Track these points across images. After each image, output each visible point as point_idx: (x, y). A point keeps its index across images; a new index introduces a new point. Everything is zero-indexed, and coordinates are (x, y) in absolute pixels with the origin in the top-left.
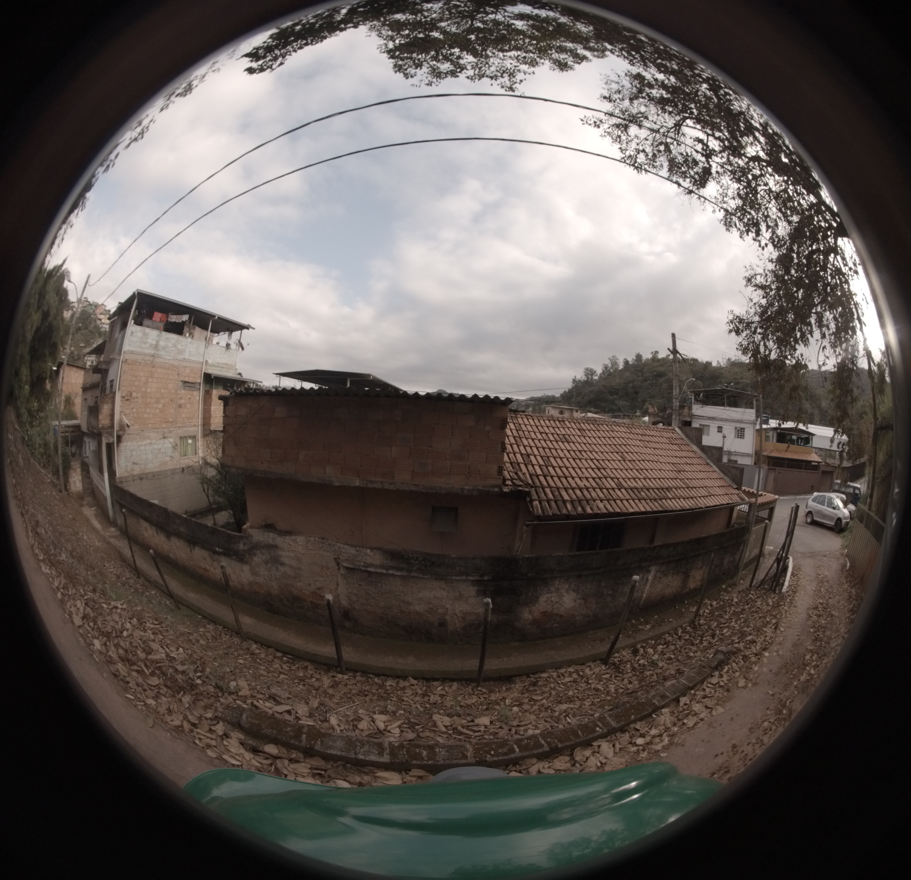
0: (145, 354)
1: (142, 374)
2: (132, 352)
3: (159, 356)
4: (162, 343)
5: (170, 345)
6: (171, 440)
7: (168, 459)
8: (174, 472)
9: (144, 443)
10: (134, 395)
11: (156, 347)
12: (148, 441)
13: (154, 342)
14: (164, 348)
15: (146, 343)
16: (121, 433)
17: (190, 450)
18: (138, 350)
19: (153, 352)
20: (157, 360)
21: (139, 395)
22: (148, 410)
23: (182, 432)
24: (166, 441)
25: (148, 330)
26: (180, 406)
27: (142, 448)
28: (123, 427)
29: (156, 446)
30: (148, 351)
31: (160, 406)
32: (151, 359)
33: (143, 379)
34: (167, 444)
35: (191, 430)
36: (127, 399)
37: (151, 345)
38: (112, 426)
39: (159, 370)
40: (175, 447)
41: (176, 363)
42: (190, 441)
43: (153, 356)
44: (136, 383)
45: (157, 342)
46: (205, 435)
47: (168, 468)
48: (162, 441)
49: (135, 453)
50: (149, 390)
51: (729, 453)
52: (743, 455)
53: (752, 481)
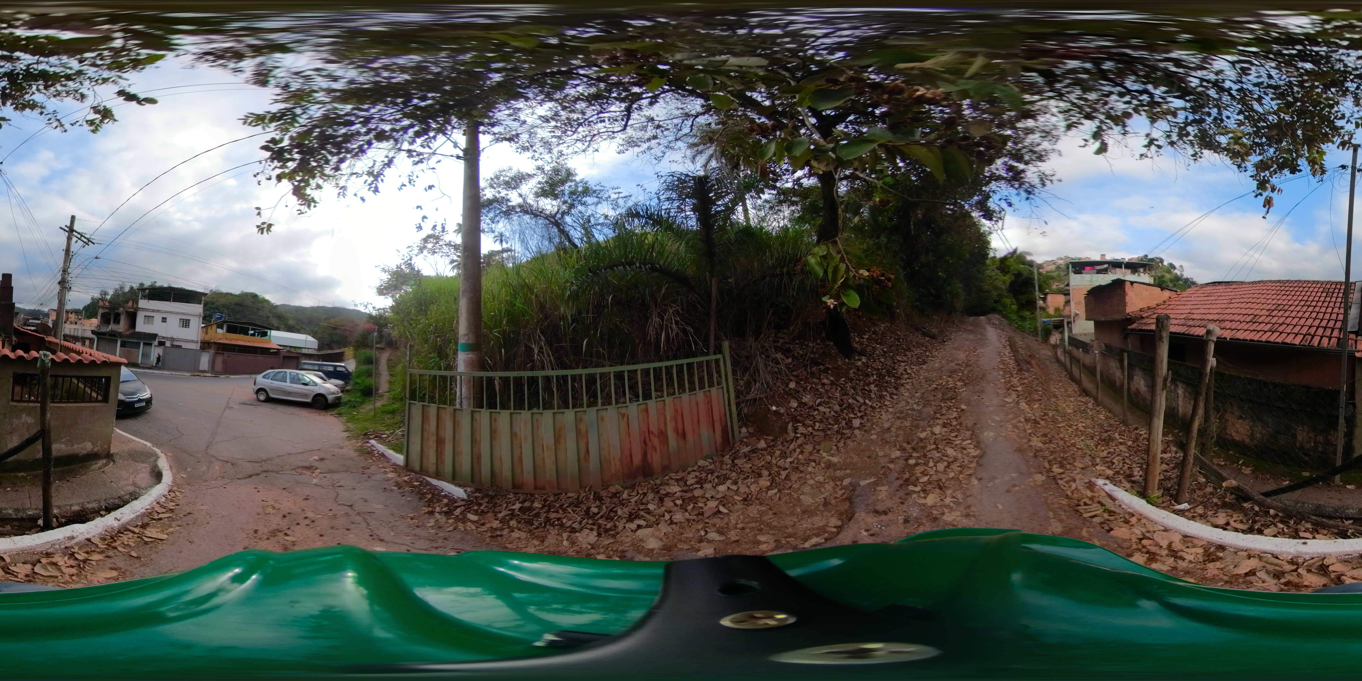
0: (1085, 285)
2: (1077, 285)
5: (1100, 279)
18: (1080, 284)
51: (172, 339)
52: (187, 341)
53: (197, 362)
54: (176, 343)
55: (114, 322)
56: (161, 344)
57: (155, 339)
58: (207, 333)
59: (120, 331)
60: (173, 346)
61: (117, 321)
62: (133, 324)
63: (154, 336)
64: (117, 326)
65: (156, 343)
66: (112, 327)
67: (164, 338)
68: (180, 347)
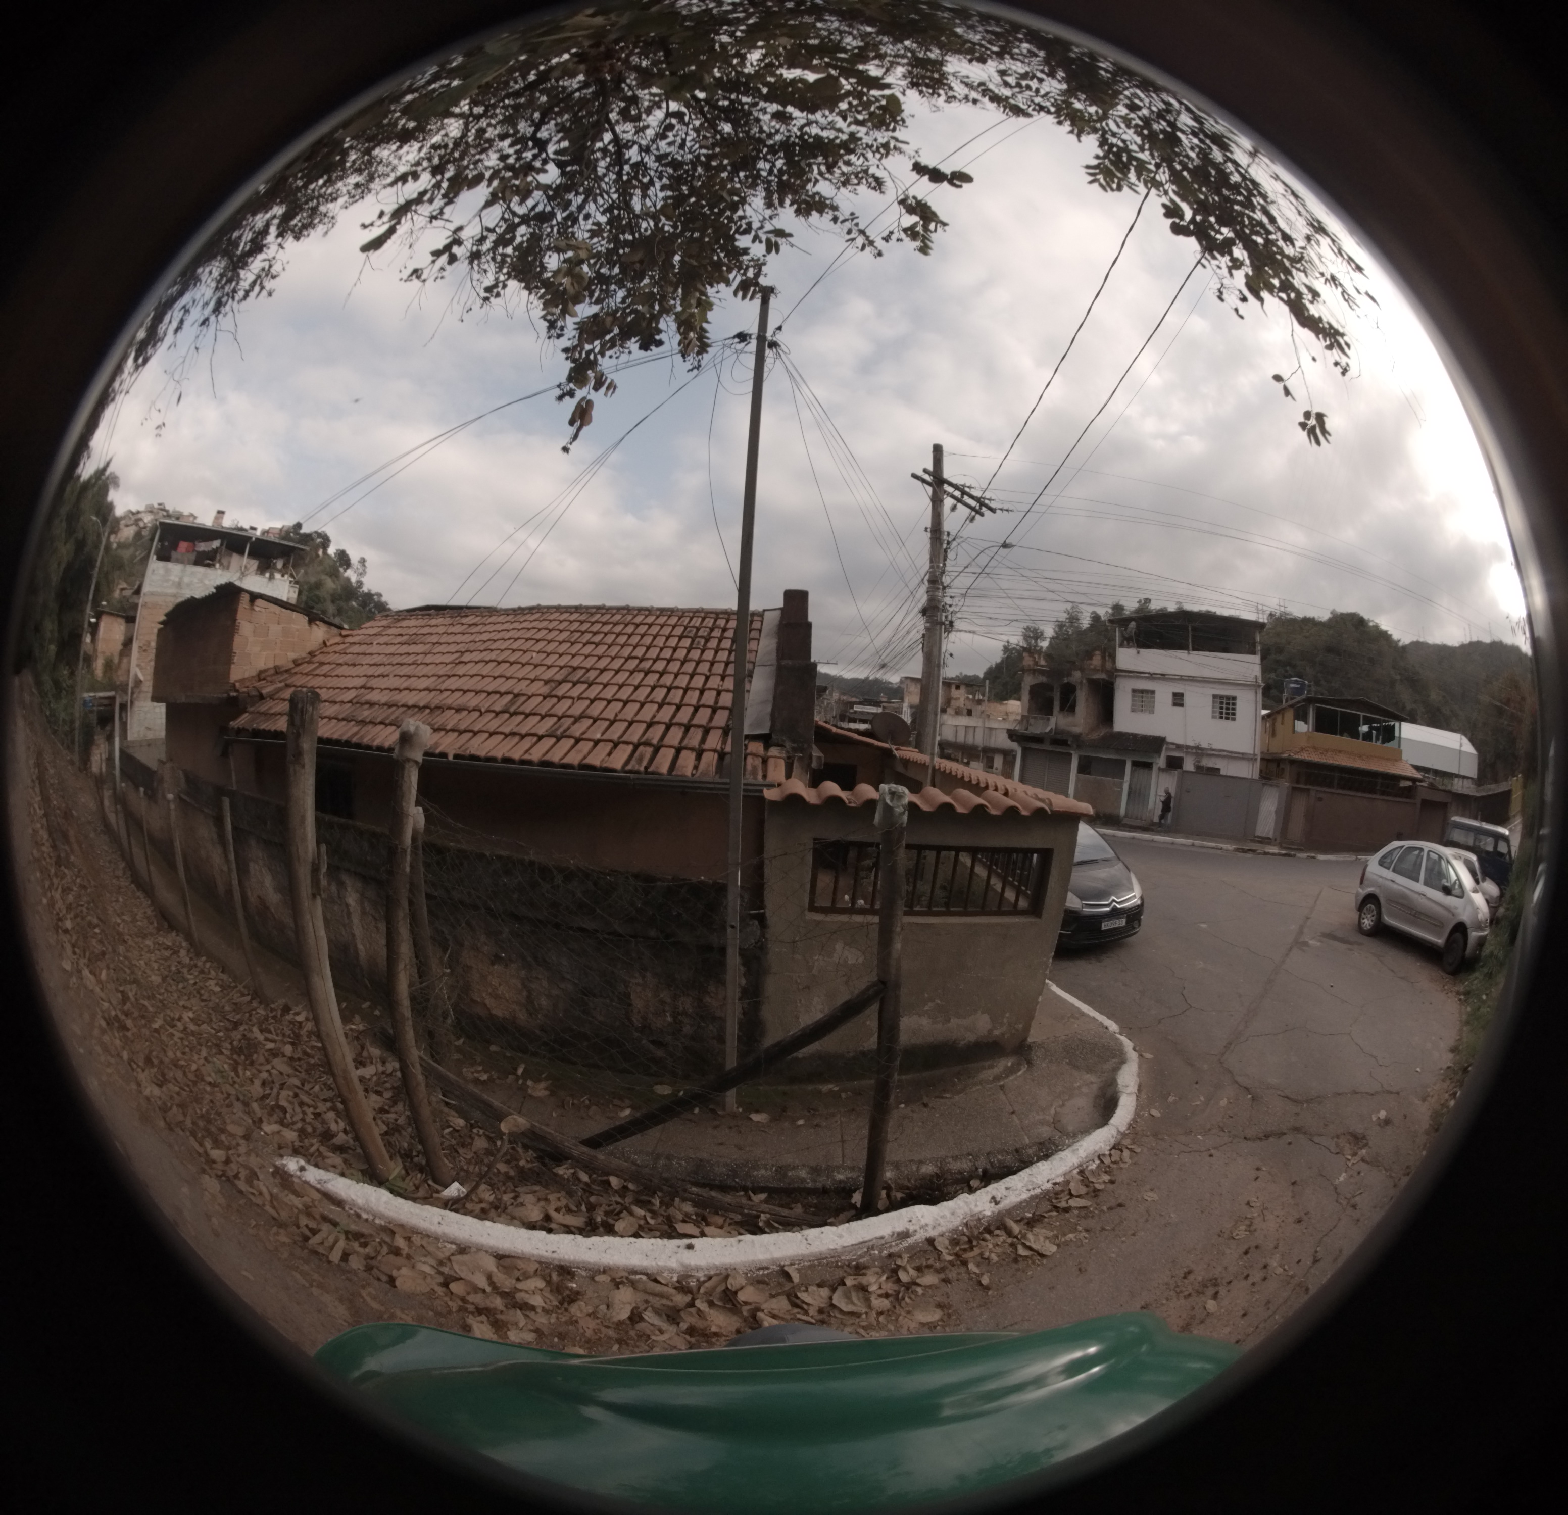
0: (166, 595)
2: (152, 594)
4: (186, 580)
5: (196, 581)
11: (178, 584)
13: (177, 580)
14: (189, 585)
15: (168, 581)
16: (135, 691)
18: (159, 590)
19: (175, 591)
25: (172, 565)
28: (138, 683)
30: (168, 591)
37: (172, 582)
38: (127, 682)
43: (175, 596)
45: (181, 578)
51: (1198, 751)
52: (1232, 756)
53: (1252, 814)
54: (1207, 762)
55: (1062, 709)
56: (1174, 764)
57: (1158, 752)
58: (1273, 734)
59: (1077, 730)
60: (1200, 769)
61: (1068, 706)
62: (1107, 714)
63: (1156, 743)
64: (1070, 719)
65: (1161, 762)
66: (1057, 721)
67: (1179, 747)
68: (1214, 771)
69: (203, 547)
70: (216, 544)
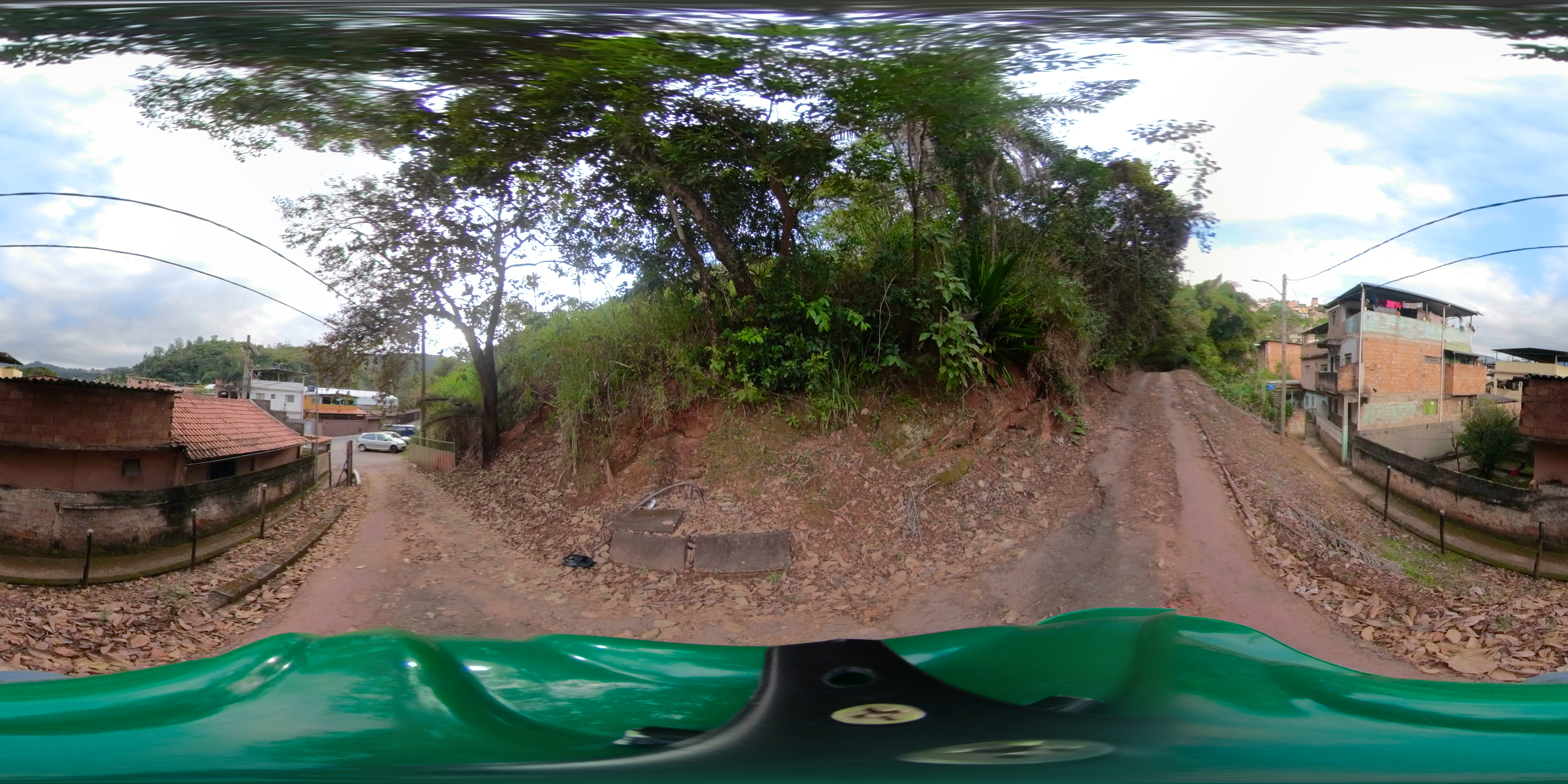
0: (1385, 334)
1: (1385, 350)
2: (1371, 332)
3: (1401, 336)
4: (1401, 326)
5: (1410, 327)
6: (1416, 402)
7: (1412, 416)
8: (1418, 427)
9: (1390, 404)
10: (1379, 366)
11: (1397, 328)
12: (1394, 403)
13: (1394, 325)
14: (1405, 329)
15: (1385, 325)
16: (1365, 396)
17: (1432, 410)
18: (1377, 331)
19: (1394, 333)
20: (1398, 338)
21: (1384, 366)
22: (1394, 378)
23: (1425, 396)
24: (1411, 402)
25: (1384, 315)
26: (1424, 376)
27: (1388, 408)
28: (1367, 391)
29: (1401, 407)
30: (1388, 332)
31: (1406, 375)
32: (1393, 338)
33: (1387, 354)
34: (1412, 405)
35: (1435, 395)
36: (1372, 369)
37: (1391, 327)
38: (1356, 390)
39: (1402, 347)
40: (1419, 408)
41: (1417, 341)
42: (1432, 403)
43: (1395, 335)
44: (1380, 357)
45: (1397, 324)
46: (1445, 399)
47: (1411, 424)
48: (1407, 403)
49: (1379, 411)
50: (1394, 363)
69: (1407, 306)
70: (1420, 305)
